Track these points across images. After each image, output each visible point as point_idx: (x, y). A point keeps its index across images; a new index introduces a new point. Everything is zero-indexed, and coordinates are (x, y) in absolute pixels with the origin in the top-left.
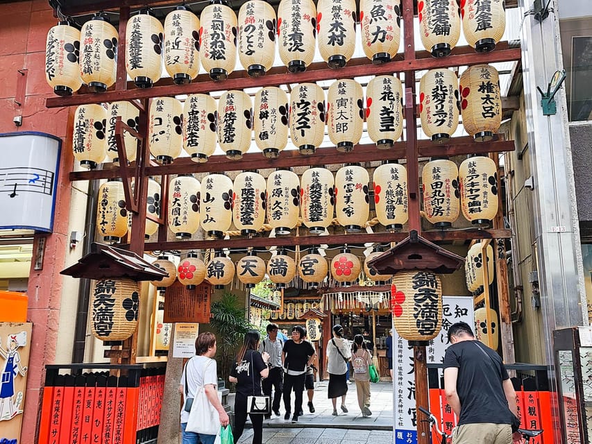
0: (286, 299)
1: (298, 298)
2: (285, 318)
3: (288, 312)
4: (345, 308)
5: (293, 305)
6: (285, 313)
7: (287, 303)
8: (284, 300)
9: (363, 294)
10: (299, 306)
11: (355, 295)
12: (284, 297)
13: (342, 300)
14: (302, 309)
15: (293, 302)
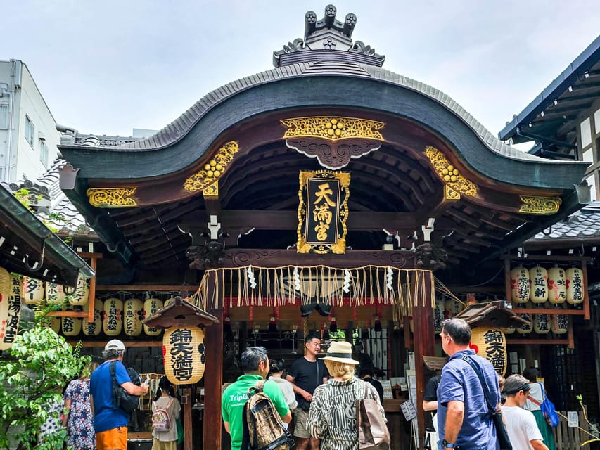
0: (102, 288)
1: (132, 288)
2: (97, 332)
3: (106, 321)
4: (261, 303)
5: (118, 304)
6: (98, 323)
7: (103, 300)
8: (97, 292)
9: (306, 272)
10: (133, 306)
11: (286, 274)
12: (98, 283)
13: (254, 285)
14: (141, 314)
15: (117, 296)
